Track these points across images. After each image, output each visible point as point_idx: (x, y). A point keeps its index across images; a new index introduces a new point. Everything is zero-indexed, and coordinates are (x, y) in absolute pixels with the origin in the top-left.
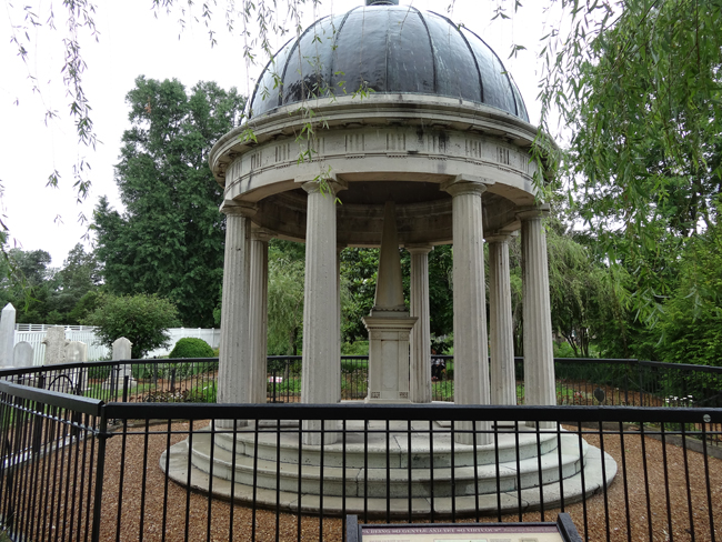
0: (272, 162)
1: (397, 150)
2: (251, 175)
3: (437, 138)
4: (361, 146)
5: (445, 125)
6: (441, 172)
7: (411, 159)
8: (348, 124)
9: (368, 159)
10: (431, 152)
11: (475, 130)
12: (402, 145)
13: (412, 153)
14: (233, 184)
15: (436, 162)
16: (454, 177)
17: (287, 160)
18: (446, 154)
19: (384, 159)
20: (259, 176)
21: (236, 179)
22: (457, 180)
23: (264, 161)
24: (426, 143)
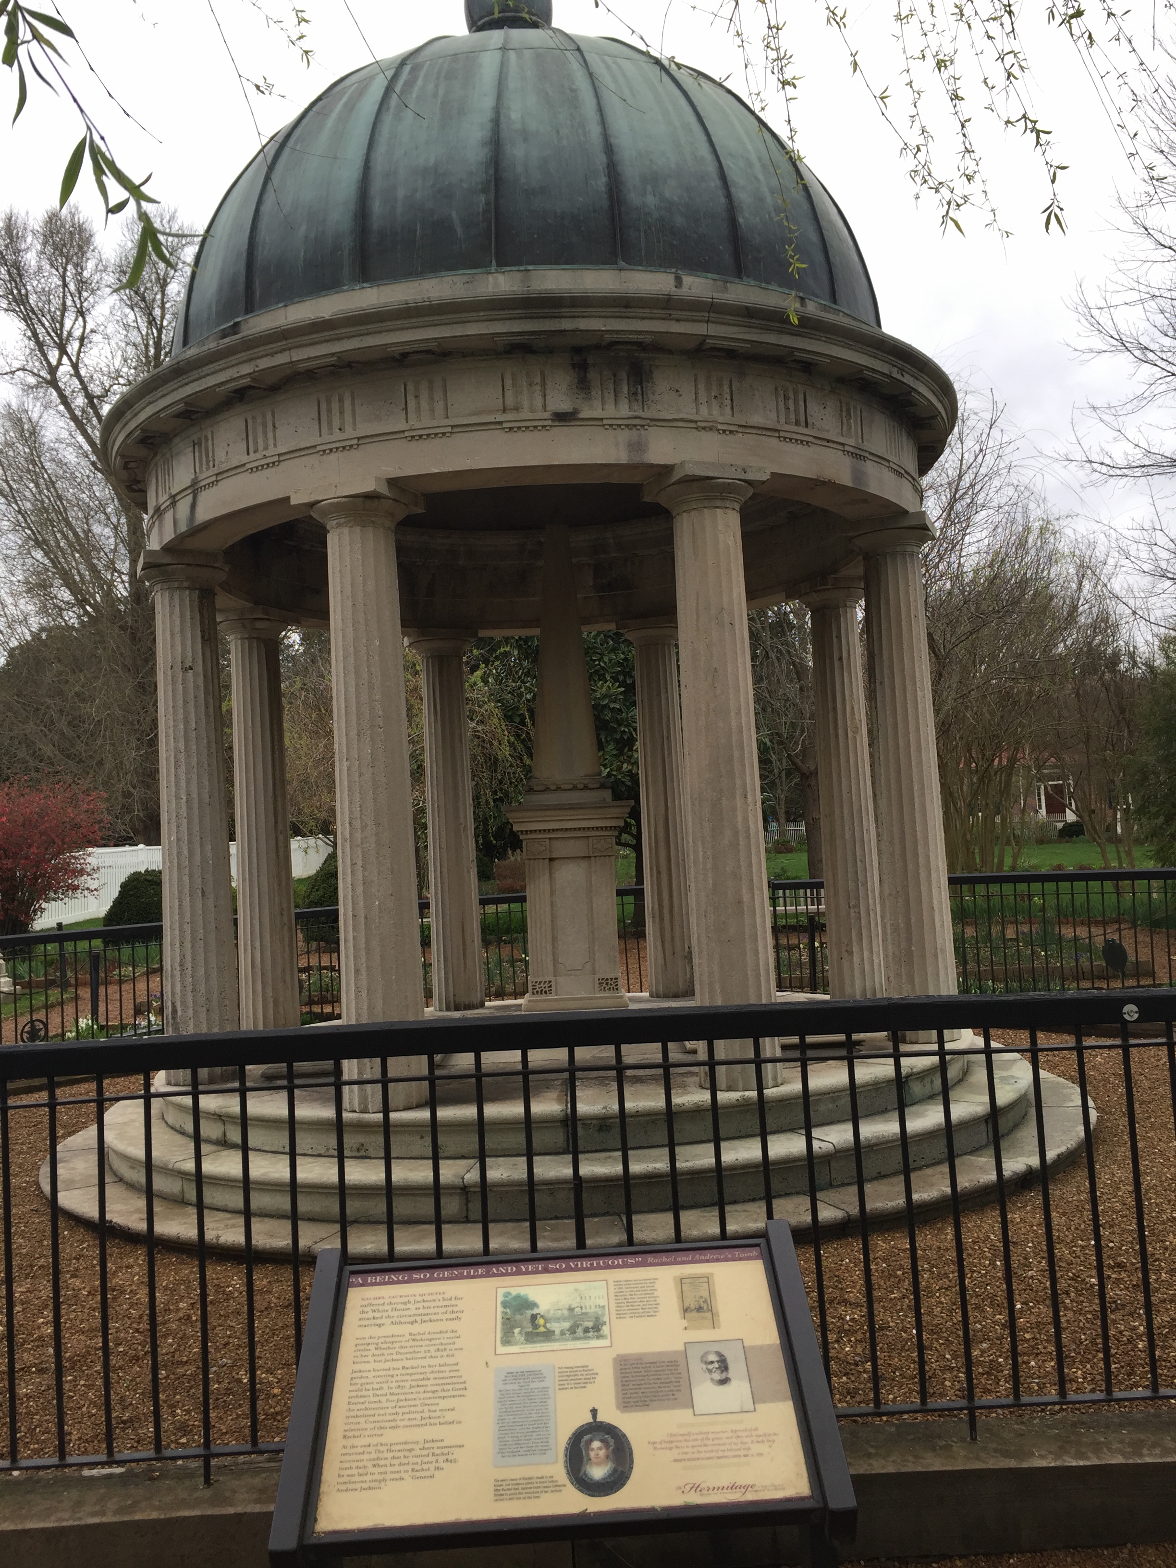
0: (238, 456)
1: (525, 414)
2: (195, 489)
3: (623, 375)
4: (439, 406)
5: (639, 344)
6: (637, 459)
7: (562, 433)
8: (405, 355)
9: (460, 439)
10: (610, 411)
11: (713, 349)
12: (538, 401)
13: (563, 418)
14: (159, 512)
15: (624, 436)
16: (668, 469)
17: (271, 451)
18: (647, 414)
19: (499, 436)
20: (213, 490)
21: (164, 498)
22: (676, 477)
23: (220, 454)
24: (596, 393)
